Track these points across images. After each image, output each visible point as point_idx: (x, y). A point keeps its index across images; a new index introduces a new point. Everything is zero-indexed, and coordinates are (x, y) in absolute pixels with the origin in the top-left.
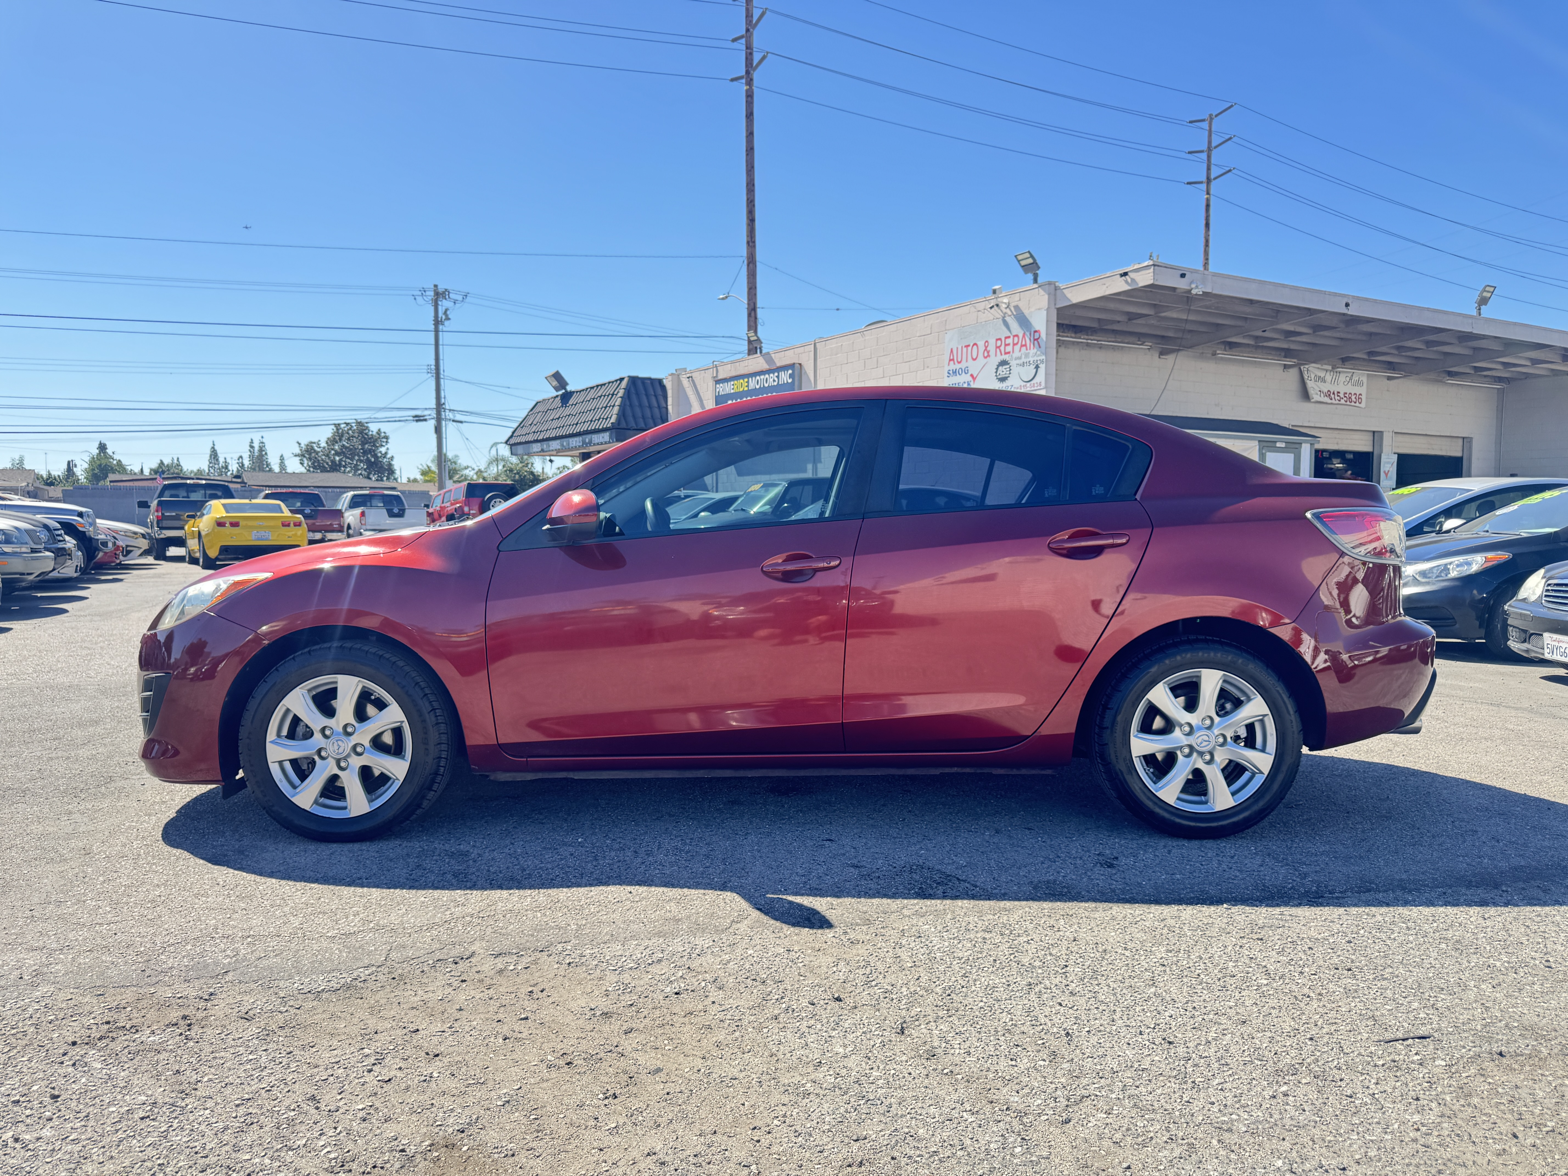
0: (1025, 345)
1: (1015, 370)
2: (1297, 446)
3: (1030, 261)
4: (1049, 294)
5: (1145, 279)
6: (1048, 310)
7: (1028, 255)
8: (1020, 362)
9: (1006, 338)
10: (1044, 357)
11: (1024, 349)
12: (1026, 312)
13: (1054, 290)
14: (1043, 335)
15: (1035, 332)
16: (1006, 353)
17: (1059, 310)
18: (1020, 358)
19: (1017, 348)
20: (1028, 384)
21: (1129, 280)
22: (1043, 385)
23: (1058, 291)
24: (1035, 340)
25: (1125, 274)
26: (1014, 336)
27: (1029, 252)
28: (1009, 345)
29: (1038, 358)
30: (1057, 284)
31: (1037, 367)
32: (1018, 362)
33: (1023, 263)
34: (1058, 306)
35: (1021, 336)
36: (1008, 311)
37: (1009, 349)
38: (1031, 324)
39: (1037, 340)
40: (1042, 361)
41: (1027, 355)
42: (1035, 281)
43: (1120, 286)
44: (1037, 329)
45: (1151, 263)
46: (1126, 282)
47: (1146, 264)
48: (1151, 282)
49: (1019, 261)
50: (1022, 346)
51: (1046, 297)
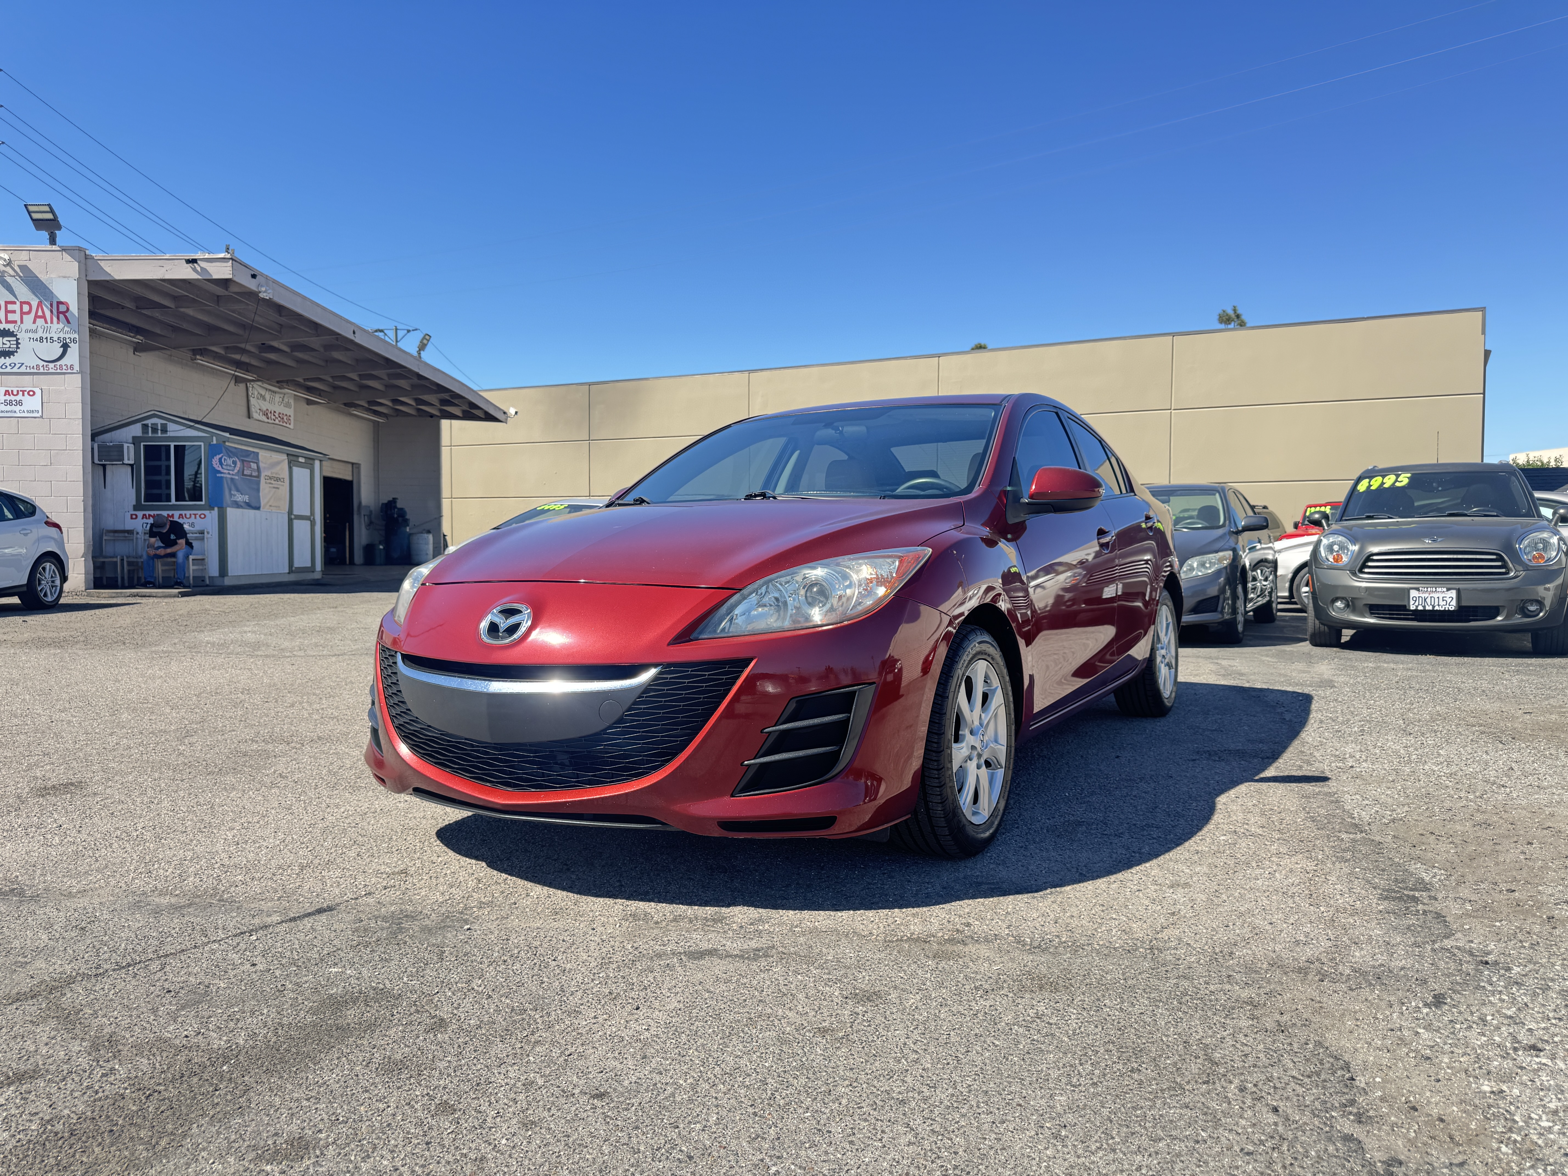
0: (44, 317)
1: (24, 343)
2: (311, 462)
3: (47, 216)
4: (79, 262)
5: (222, 271)
6: (78, 280)
7: (47, 209)
8: (37, 336)
9: (7, 303)
10: (76, 336)
11: (40, 322)
12: (42, 277)
13: (85, 260)
14: (74, 309)
15: (59, 303)
16: (7, 322)
17: (92, 284)
18: (36, 331)
19: (30, 318)
20: (51, 365)
21: (199, 269)
22: (77, 368)
23: (89, 262)
24: (59, 312)
25: (194, 261)
26: (22, 303)
27: (49, 205)
28: (14, 312)
29: (67, 336)
30: (87, 252)
31: (65, 347)
32: (31, 335)
33: (35, 216)
34: (92, 278)
35: (34, 304)
36: (8, 269)
37: (11, 317)
38: (52, 293)
39: (64, 313)
40: (74, 341)
41: (47, 330)
42: (53, 241)
43: (186, 273)
44: (62, 300)
45: (229, 256)
46: (195, 270)
47: (222, 255)
48: (230, 277)
49: (29, 213)
50: (37, 316)
51: (76, 264)
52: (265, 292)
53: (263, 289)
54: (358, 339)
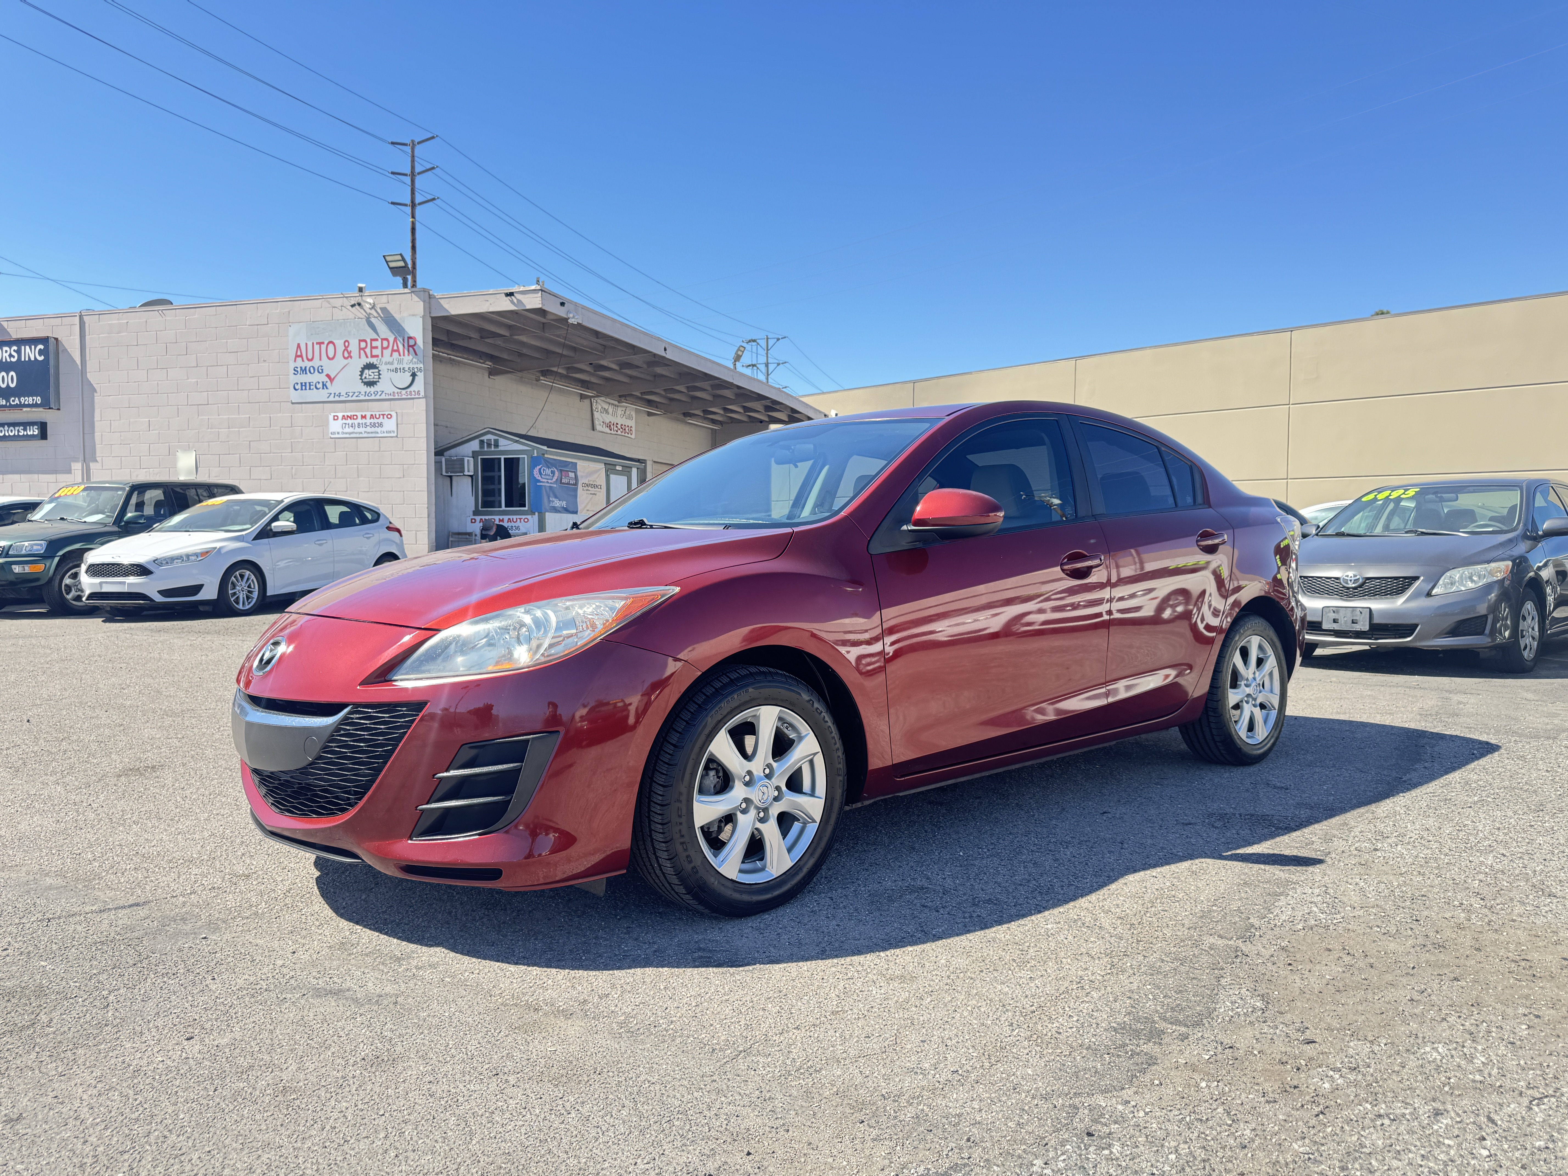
0: (398, 351)
1: (385, 375)
3: (402, 264)
4: (424, 302)
5: (533, 302)
6: (424, 317)
7: (399, 258)
8: (393, 367)
9: (372, 340)
10: (422, 366)
11: (396, 354)
12: (397, 316)
13: (429, 299)
14: (420, 342)
15: (409, 338)
16: (372, 356)
17: (433, 319)
18: (392, 363)
19: (387, 352)
20: (404, 392)
21: (515, 301)
22: (422, 394)
23: (433, 300)
24: (409, 346)
25: (511, 294)
26: (383, 340)
27: (401, 255)
28: (376, 347)
29: (415, 366)
30: (431, 292)
31: (414, 375)
32: (389, 367)
33: (392, 265)
34: (433, 315)
35: (391, 340)
36: (373, 312)
37: (375, 352)
38: (404, 329)
39: (412, 346)
40: (420, 370)
41: (400, 362)
42: (405, 285)
43: (505, 305)
44: (412, 335)
45: (539, 287)
46: (512, 302)
47: (533, 287)
48: (540, 306)
49: (387, 262)
50: (393, 351)
51: (422, 303)
52: (573, 317)
53: (571, 315)
54: (669, 355)
